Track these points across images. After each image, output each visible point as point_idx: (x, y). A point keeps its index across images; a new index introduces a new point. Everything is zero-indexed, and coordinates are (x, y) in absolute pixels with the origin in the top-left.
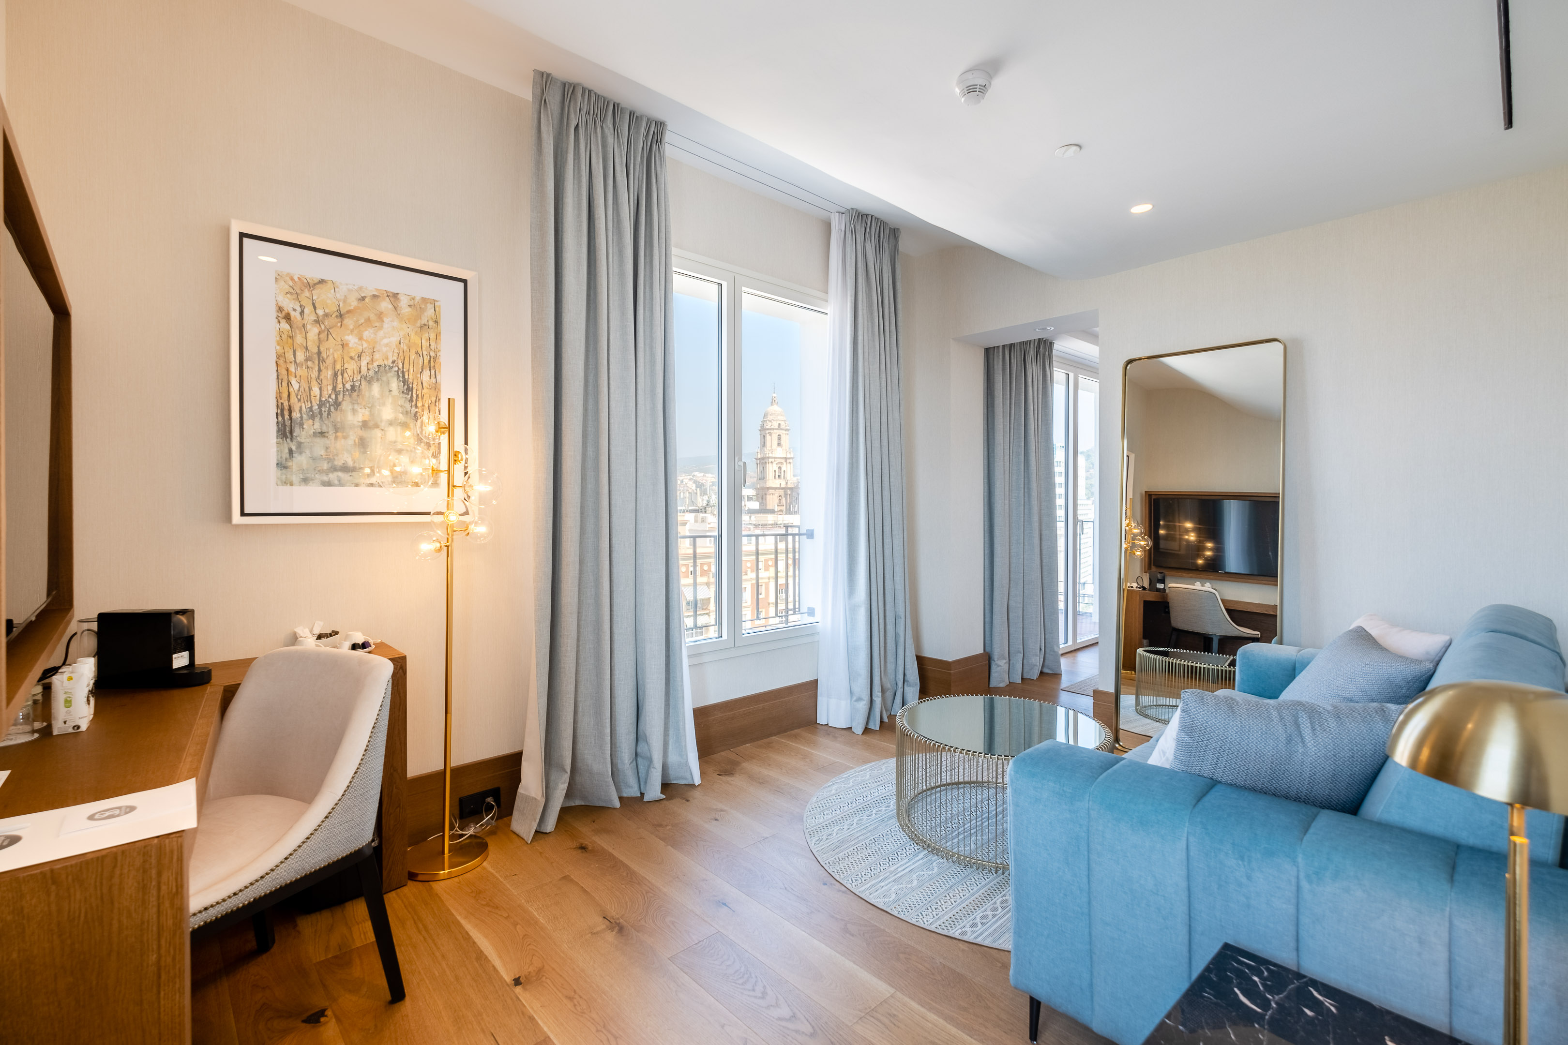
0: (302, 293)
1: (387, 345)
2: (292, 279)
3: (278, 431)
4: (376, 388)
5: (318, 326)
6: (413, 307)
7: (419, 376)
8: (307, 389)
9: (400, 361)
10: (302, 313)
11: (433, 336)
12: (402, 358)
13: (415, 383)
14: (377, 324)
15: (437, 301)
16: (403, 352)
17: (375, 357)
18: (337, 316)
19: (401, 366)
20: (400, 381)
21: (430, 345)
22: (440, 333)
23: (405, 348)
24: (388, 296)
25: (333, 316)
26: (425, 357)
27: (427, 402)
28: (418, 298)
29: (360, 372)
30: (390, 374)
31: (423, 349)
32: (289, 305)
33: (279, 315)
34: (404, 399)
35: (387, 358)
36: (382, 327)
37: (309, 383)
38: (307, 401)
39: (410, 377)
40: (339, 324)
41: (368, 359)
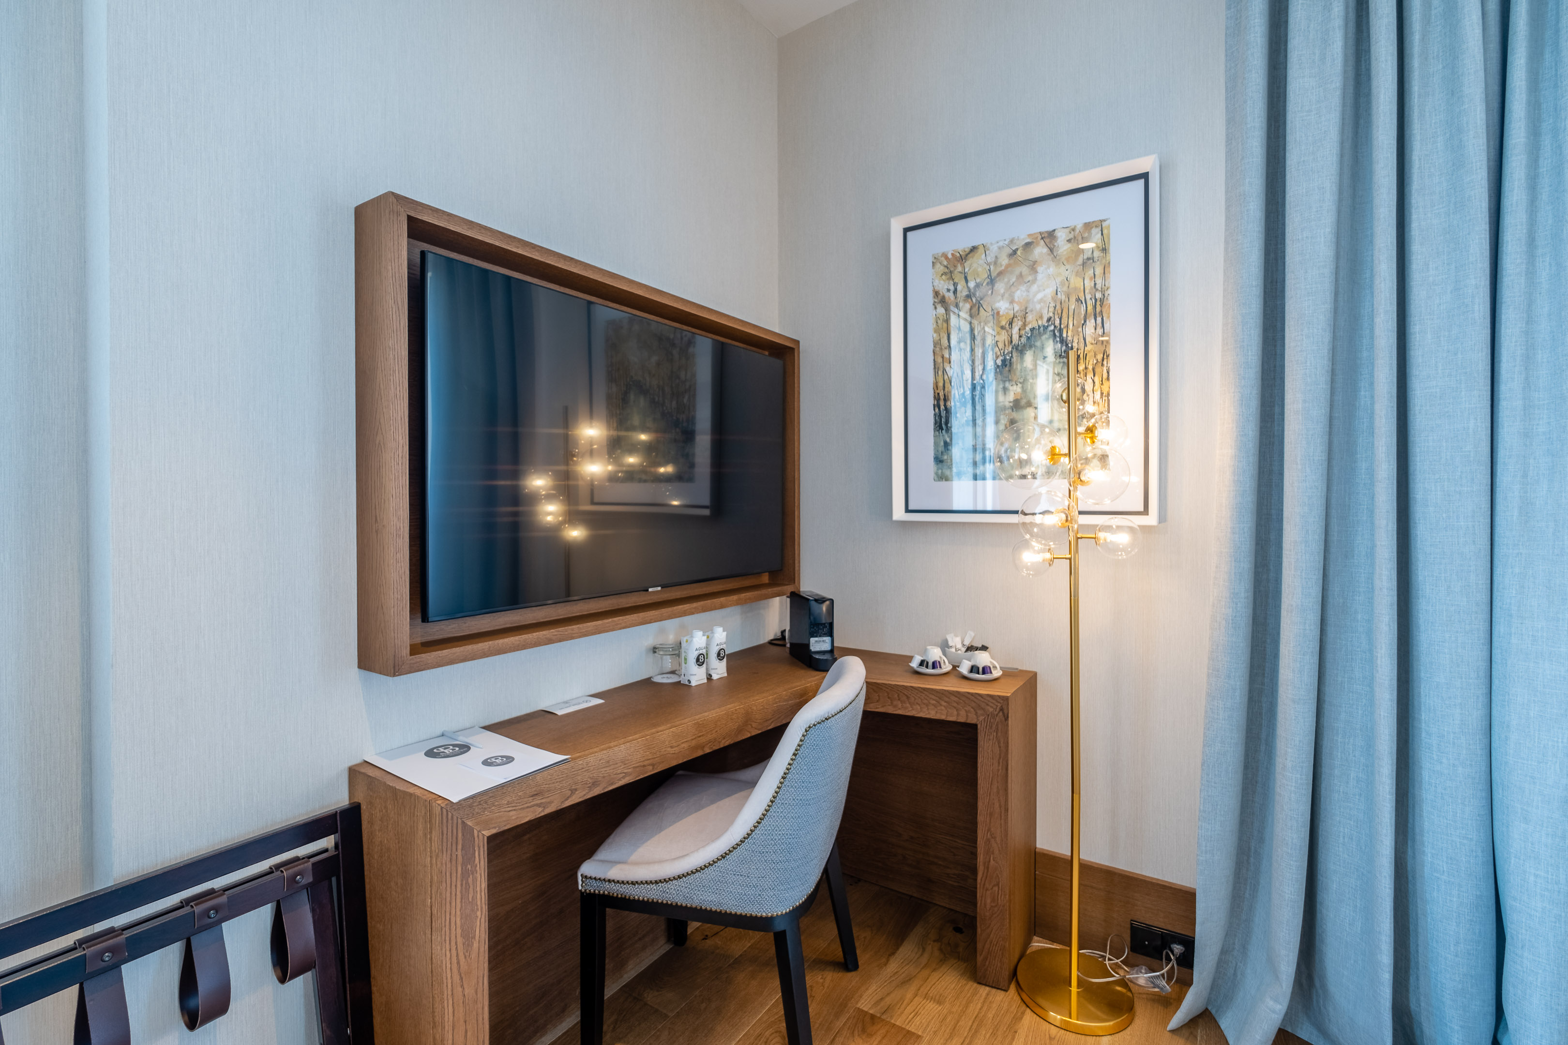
0: (955, 270)
1: (1041, 301)
2: (946, 258)
3: (936, 423)
4: (1029, 356)
5: (970, 300)
6: (1072, 241)
7: (1080, 329)
8: (960, 374)
9: (1056, 317)
10: (955, 292)
11: (1099, 271)
12: (1060, 312)
13: (1076, 341)
14: (1030, 278)
15: (1105, 221)
16: (1061, 302)
17: (1027, 320)
18: (988, 284)
19: (1057, 322)
20: (1057, 342)
21: (1095, 284)
22: (1109, 263)
23: (1063, 297)
24: (1042, 238)
25: (984, 284)
26: (1089, 303)
27: (1091, 363)
28: (1079, 226)
29: (1012, 342)
30: (1044, 337)
31: (1087, 291)
32: (943, 286)
33: (936, 301)
34: (1061, 364)
35: (1041, 317)
36: (1036, 279)
37: (962, 367)
38: (960, 387)
39: (1070, 333)
40: (990, 292)
41: (1020, 323)
